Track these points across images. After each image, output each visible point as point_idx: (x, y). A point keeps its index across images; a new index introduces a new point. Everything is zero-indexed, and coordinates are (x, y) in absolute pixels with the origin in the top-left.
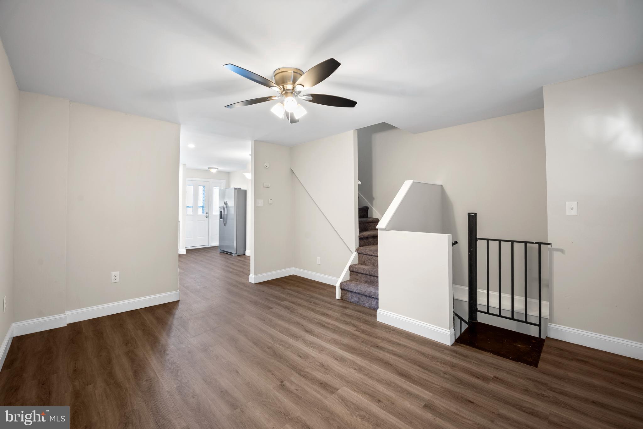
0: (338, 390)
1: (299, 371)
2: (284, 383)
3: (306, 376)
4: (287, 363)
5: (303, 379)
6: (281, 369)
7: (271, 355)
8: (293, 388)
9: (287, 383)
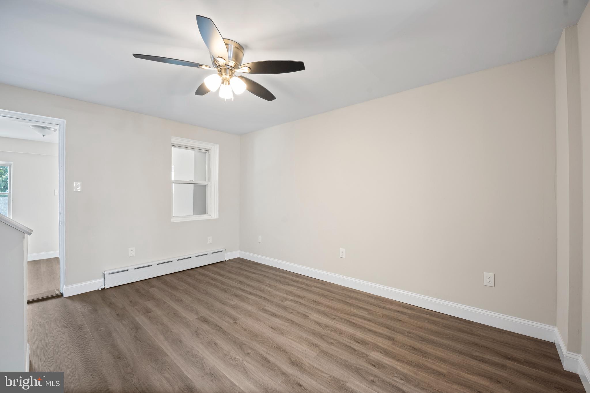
0: (197, 318)
1: (220, 330)
2: (234, 321)
3: (216, 326)
4: (229, 336)
5: (219, 324)
6: (236, 331)
7: (245, 345)
8: (228, 319)
9: (232, 321)
